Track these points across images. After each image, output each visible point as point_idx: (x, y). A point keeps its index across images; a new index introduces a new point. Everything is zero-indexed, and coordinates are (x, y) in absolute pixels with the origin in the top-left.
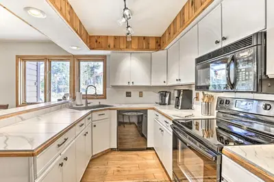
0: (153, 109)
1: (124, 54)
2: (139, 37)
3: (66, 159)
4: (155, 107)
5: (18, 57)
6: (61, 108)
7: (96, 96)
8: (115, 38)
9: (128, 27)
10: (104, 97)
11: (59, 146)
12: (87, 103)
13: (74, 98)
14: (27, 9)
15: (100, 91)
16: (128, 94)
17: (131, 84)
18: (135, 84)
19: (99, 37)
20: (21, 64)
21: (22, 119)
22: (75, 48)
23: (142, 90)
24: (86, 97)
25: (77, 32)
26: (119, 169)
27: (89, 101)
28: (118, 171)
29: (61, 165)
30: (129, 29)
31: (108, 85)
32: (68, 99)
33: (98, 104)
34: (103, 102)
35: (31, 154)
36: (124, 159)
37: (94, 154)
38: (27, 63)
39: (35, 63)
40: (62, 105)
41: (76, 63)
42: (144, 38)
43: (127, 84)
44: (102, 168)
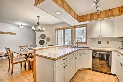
0: (116, 51)
1: (96, 22)
2: (105, 11)
3: (66, 66)
4: (118, 50)
5: (55, 29)
6: (68, 47)
7: (82, 43)
8: (91, 14)
9: (97, 7)
10: (86, 43)
11: (64, 60)
12: (78, 46)
13: (73, 43)
14: (56, 12)
15: (84, 41)
16: (100, 42)
17: (101, 37)
18: (103, 37)
19: (83, 16)
20: (56, 31)
21: (55, 49)
22: (73, 23)
23: (108, 40)
24: (78, 43)
25: (73, 16)
26: (91, 79)
27: (79, 45)
28: (91, 80)
29: (64, 67)
30: (98, 8)
31: (88, 38)
32: (71, 43)
33: (83, 46)
34: (85, 46)
35: (54, 60)
36: (95, 75)
37: (80, 68)
38: (58, 31)
39: (60, 31)
40: (68, 46)
41: (74, 29)
42: (109, 10)
43: (99, 37)
44: (83, 75)
